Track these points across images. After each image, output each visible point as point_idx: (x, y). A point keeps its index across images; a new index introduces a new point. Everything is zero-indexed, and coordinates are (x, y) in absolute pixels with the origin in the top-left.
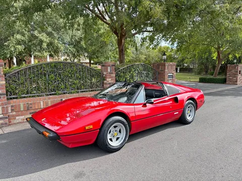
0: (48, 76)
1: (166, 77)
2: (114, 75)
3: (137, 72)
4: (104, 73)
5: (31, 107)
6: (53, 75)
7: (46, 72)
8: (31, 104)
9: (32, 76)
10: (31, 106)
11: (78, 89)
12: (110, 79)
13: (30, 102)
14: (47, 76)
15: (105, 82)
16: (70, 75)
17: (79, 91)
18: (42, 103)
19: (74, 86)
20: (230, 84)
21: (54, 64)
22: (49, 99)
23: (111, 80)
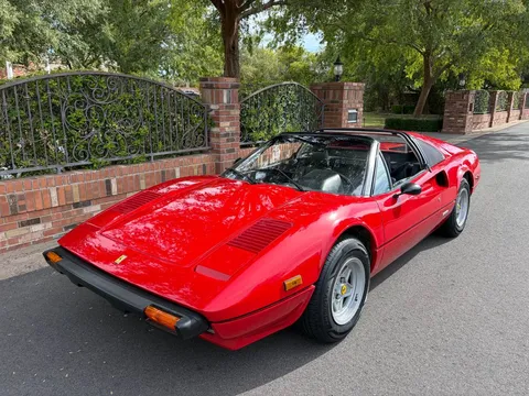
0: (67, 114)
1: (344, 118)
2: (238, 112)
3: (285, 105)
4: (212, 107)
5: (23, 207)
6: (79, 112)
7: (58, 103)
8: (22, 198)
9: (19, 113)
10: (22, 203)
11: (148, 151)
12: (228, 124)
13: (17, 193)
14: (63, 115)
15: (215, 130)
16: (127, 113)
17: (152, 155)
18: (54, 194)
19: (138, 142)
20: (452, 133)
21: (80, 79)
22: (74, 180)
23: (231, 125)
